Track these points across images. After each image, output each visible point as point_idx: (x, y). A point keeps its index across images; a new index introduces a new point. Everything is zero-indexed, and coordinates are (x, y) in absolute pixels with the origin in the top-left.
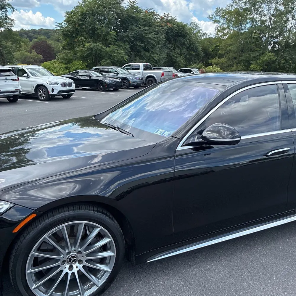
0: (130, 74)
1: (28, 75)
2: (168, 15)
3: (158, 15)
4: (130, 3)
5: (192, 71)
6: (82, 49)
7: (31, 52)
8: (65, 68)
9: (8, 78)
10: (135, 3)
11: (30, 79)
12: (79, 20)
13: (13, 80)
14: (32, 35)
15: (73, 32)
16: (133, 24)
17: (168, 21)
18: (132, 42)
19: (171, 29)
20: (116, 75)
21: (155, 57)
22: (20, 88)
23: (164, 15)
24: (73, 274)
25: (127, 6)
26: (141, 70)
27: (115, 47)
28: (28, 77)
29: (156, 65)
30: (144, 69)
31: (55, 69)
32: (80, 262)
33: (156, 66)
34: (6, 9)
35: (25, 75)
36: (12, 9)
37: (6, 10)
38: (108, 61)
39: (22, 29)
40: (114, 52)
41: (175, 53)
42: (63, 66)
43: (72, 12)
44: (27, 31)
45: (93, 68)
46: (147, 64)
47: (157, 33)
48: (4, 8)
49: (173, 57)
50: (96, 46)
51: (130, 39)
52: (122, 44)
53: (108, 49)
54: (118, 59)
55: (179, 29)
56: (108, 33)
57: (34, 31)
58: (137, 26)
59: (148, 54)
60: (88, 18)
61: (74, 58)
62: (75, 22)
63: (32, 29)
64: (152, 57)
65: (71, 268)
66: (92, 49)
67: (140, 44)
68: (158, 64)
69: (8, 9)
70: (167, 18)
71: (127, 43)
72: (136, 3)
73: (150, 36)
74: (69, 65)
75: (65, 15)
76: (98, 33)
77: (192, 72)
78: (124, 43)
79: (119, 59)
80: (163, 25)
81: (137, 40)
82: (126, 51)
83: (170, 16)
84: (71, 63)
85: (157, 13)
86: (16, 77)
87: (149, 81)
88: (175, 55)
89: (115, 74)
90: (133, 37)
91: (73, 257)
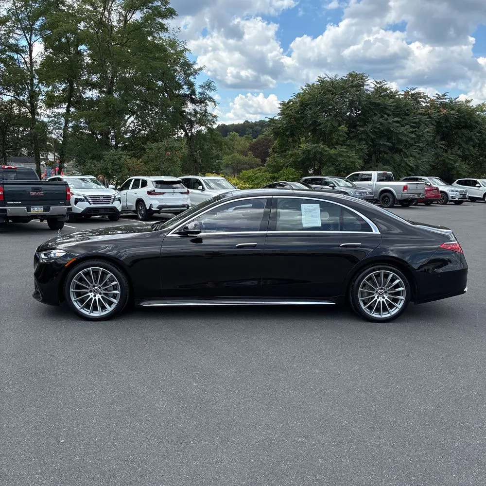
0: (354, 186)
1: (203, 188)
2: (444, 95)
3: (427, 96)
4: (376, 84)
5: (478, 183)
6: (296, 151)
7: (246, 155)
8: (271, 178)
9: (176, 190)
10: (383, 84)
11: (205, 192)
12: (297, 112)
13: (182, 193)
14: (260, 128)
15: (286, 129)
16: (375, 115)
17: (444, 105)
18: (373, 140)
19: (446, 118)
20: (332, 188)
21: (409, 161)
22: (189, 202)
23: (437, 96)
24: (95, 300)
25: (370, 89)
26: (374, 182)
27: (343, 148)
28: (203, 190)
29: (410, 173)
30: (380, 180)
31: (256, 179)
32: (100, 294)
33: (410, 175)
34: (206, 103)
35: (200, 187)
36: (213, 104)
37: (206, 105)
38: (331, 169)
39: (247, 121)
40: (342, 156)
41: (452, 154)
42: (268, 175)
43: (289, 102)
44: (254, 123)
45: (303, 178)
46: (384, 172)
47: (418, 125)
48: (203, 102)
49: (447, 161)
50: (316, 147)
51: (370, 136)
52: (356, 144)
53: (333, 151)
54: (346, 165)
55: (460, 117)
56: (334, 129)
57: (262, 124)
58: (382, 117)
59: (397, 157)
60: (308, 109)
61: (286, 165)
62: (291, 115)
63: (260, 121)
64: (404, 161)
65: (95, 296)
66: (309, 151)
67: (385, 143)
68: (414, 173)
69: (209, 103)
70: (441, 100)
71: (364, 142)
72: (385, 83)
73: (402, 130)
74: (276, 175)
75: (280, 106)
76: (321, 129)
77: (477, 185)
78: (360, 142)
79: (348, 165)
80: (431, 112)
81: (381, 137)
82: (361, 154)
83: (447, 97)
84: (280, 170)
85: (425, 95)
86: (186, 190)
87: (384, 197)
88: (451, 158)
89: (330, 186)
90: (374, 133)
91: (97, 290)
